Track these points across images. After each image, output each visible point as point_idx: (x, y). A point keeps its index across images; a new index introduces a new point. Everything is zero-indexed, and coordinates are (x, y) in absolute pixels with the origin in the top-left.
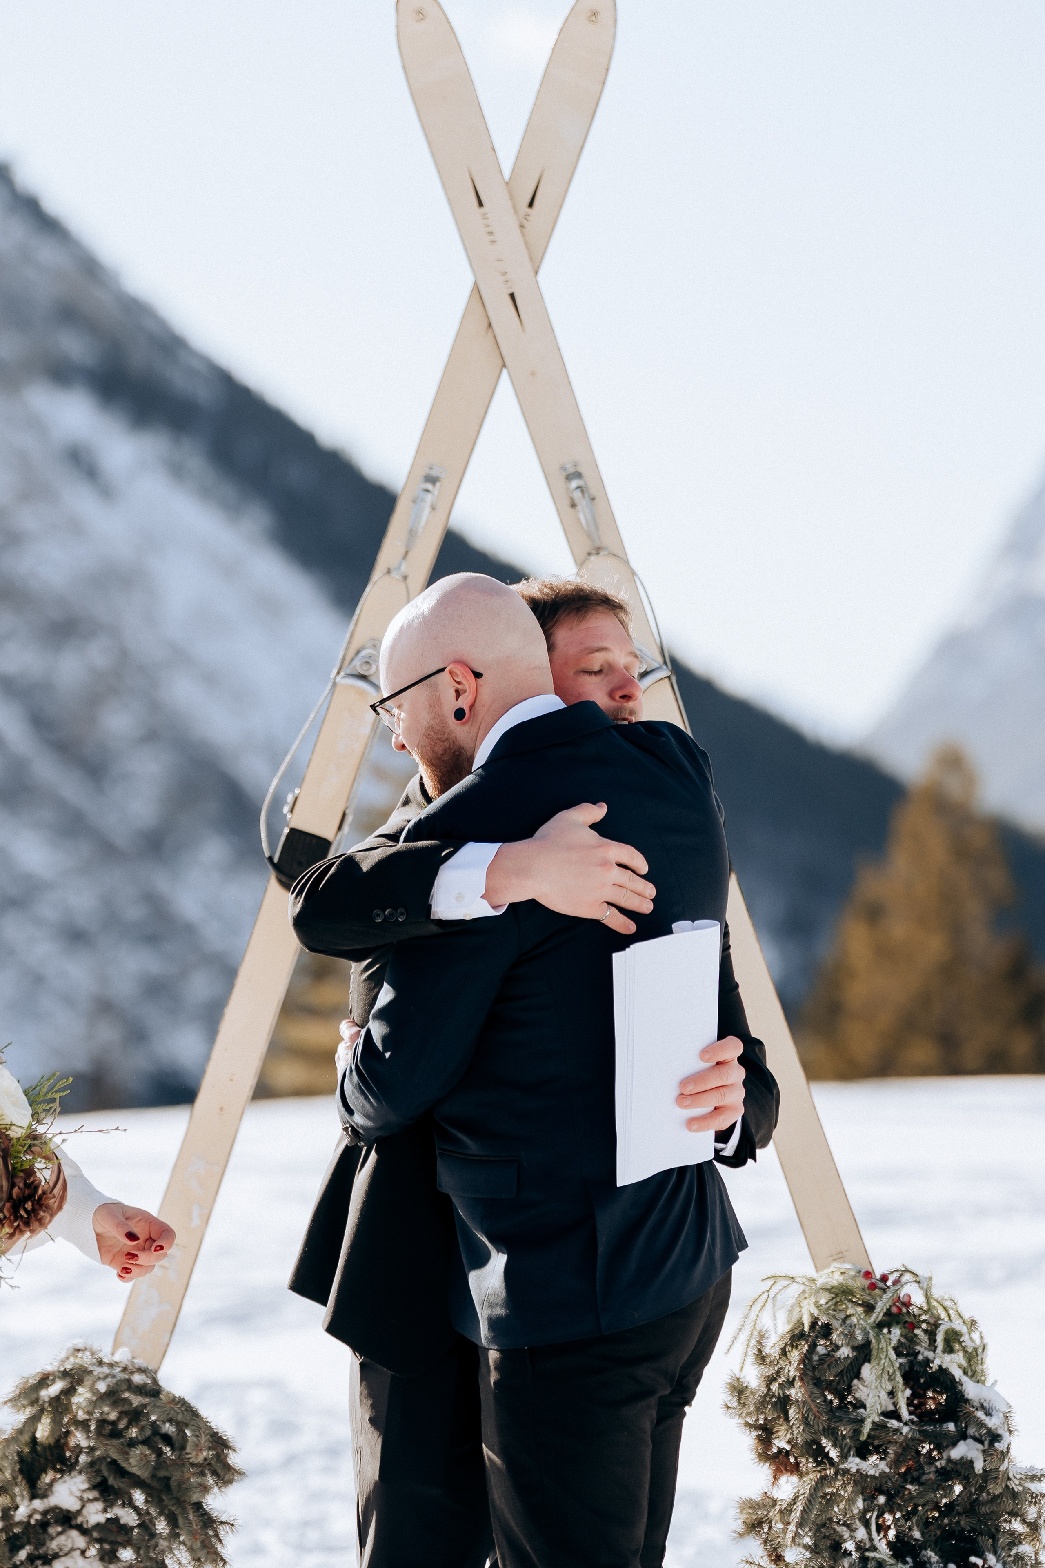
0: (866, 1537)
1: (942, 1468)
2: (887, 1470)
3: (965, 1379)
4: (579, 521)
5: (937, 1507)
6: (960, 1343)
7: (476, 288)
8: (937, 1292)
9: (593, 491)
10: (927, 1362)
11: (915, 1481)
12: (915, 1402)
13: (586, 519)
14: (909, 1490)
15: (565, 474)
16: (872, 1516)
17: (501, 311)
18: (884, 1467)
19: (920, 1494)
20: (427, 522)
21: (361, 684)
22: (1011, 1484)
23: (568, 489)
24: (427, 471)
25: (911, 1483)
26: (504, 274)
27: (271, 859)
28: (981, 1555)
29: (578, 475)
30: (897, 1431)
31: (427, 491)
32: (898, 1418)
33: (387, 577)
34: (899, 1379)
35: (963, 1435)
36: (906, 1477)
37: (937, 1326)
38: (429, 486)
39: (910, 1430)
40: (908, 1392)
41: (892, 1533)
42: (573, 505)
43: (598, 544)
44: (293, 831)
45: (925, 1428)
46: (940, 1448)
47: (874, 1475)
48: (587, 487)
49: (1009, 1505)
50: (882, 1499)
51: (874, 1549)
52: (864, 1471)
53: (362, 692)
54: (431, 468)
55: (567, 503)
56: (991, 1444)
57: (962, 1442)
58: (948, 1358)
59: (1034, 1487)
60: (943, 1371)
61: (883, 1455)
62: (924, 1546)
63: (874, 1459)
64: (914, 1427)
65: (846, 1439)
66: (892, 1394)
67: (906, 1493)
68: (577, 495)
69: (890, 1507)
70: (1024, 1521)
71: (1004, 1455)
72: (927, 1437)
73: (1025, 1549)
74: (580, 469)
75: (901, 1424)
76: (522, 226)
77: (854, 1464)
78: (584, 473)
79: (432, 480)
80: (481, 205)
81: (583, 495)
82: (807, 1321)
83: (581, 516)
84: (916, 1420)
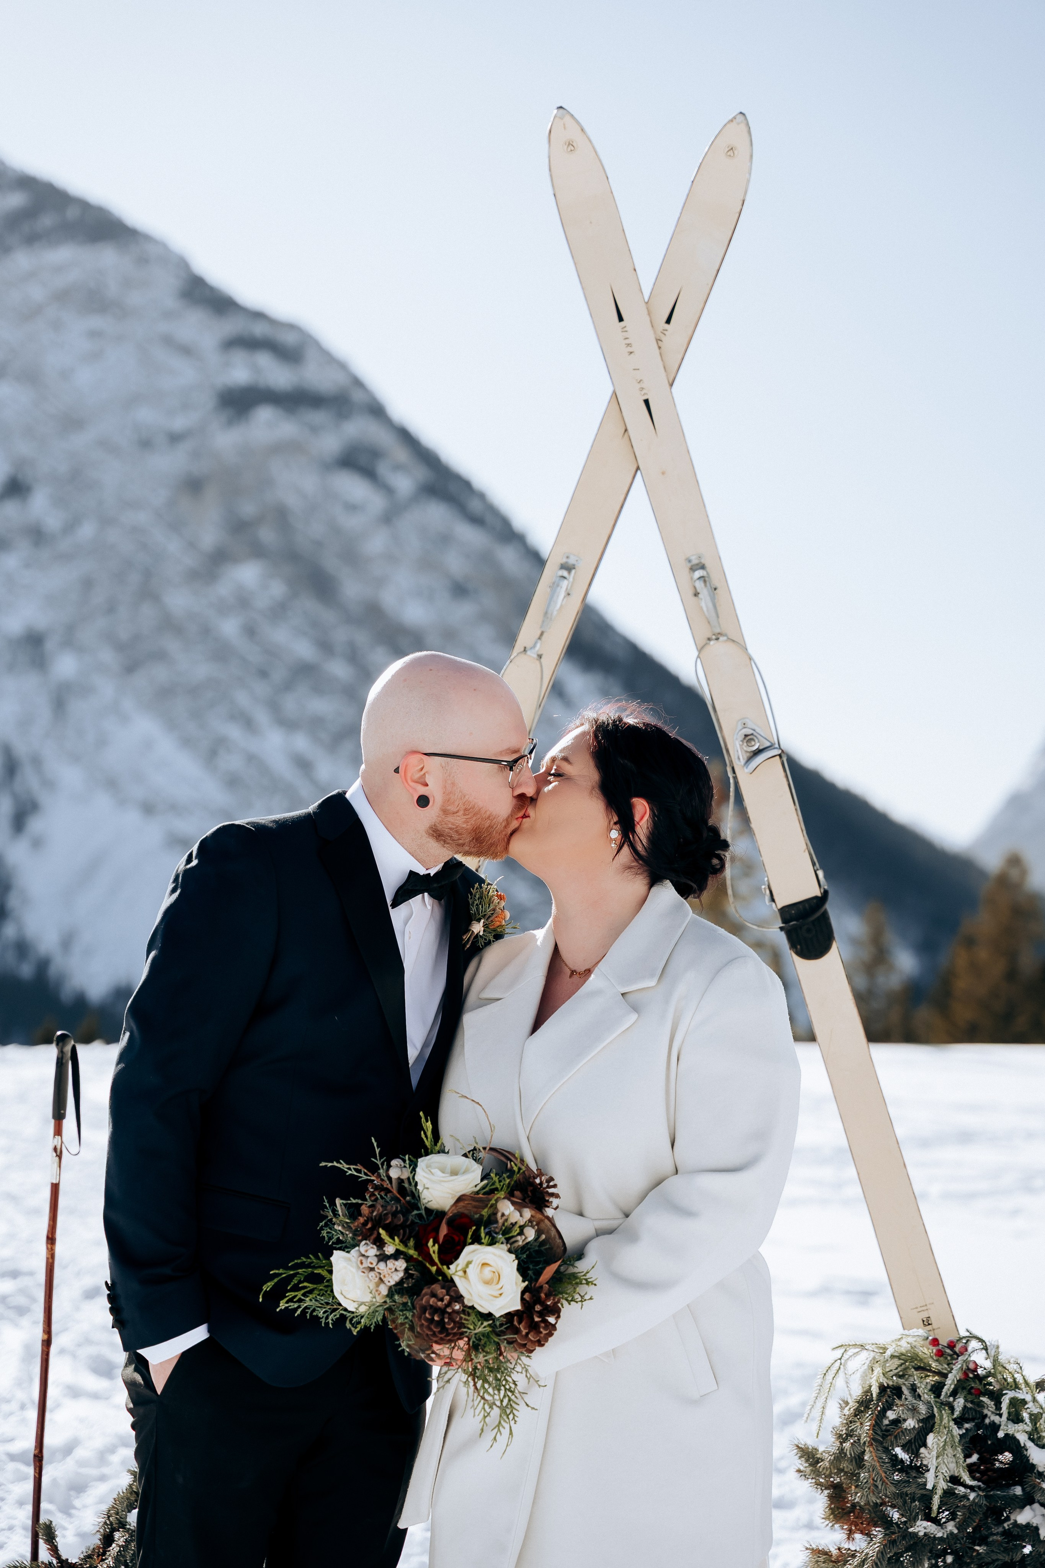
1: (1009, 1529)
2: (956, 1531)
3: (1030, 1445)
4: (701, 608)
6: (1026, 1410)
7: (615, 393)
9: (716, 582)
11: (983, 1541)
12: (982, 1467)
13: (707, 607)
14: (978, 1551)
15: (689, 565)
17: (636, 416)
18: (952, 1527)
19: (987, 1555)
20: (561, 605)
23: (692, 578)
24: (564, 560)
25: (980, 1545)
26: (640, 382)
29: (703, 567)
30: (964, 1496)
31: (563, 578)
33: (522, 656)
35: (1029, 1500)
36: (975, 1538)
37: (1003, 1391)
38: (564, 574)
39: (977, 1496)
42: (696, 594)
43: (718, 630)
45: (992, 1493)
47: (942, 1537)
48: (709, 577)
50: (949, 1558)
52: (933, 1534)
54: (568, 557)
55: (691, 592)
57: (1028, 1507)
60: (1010, 1439)
61: (951, 1517)
64: (981, 1493)
65: (915, 1502)
67: (974, 1554)
68: (699, 585)
74: (703, 561)
75: (969, 1491)
76: (658, 340)
77: (922, 1527)
78: (707, 565)
79: (567, 567)
80: (621, 319)
81: (706, 586)
82: (875, 1391)
83: (703, 604)
84: (982, 1486)
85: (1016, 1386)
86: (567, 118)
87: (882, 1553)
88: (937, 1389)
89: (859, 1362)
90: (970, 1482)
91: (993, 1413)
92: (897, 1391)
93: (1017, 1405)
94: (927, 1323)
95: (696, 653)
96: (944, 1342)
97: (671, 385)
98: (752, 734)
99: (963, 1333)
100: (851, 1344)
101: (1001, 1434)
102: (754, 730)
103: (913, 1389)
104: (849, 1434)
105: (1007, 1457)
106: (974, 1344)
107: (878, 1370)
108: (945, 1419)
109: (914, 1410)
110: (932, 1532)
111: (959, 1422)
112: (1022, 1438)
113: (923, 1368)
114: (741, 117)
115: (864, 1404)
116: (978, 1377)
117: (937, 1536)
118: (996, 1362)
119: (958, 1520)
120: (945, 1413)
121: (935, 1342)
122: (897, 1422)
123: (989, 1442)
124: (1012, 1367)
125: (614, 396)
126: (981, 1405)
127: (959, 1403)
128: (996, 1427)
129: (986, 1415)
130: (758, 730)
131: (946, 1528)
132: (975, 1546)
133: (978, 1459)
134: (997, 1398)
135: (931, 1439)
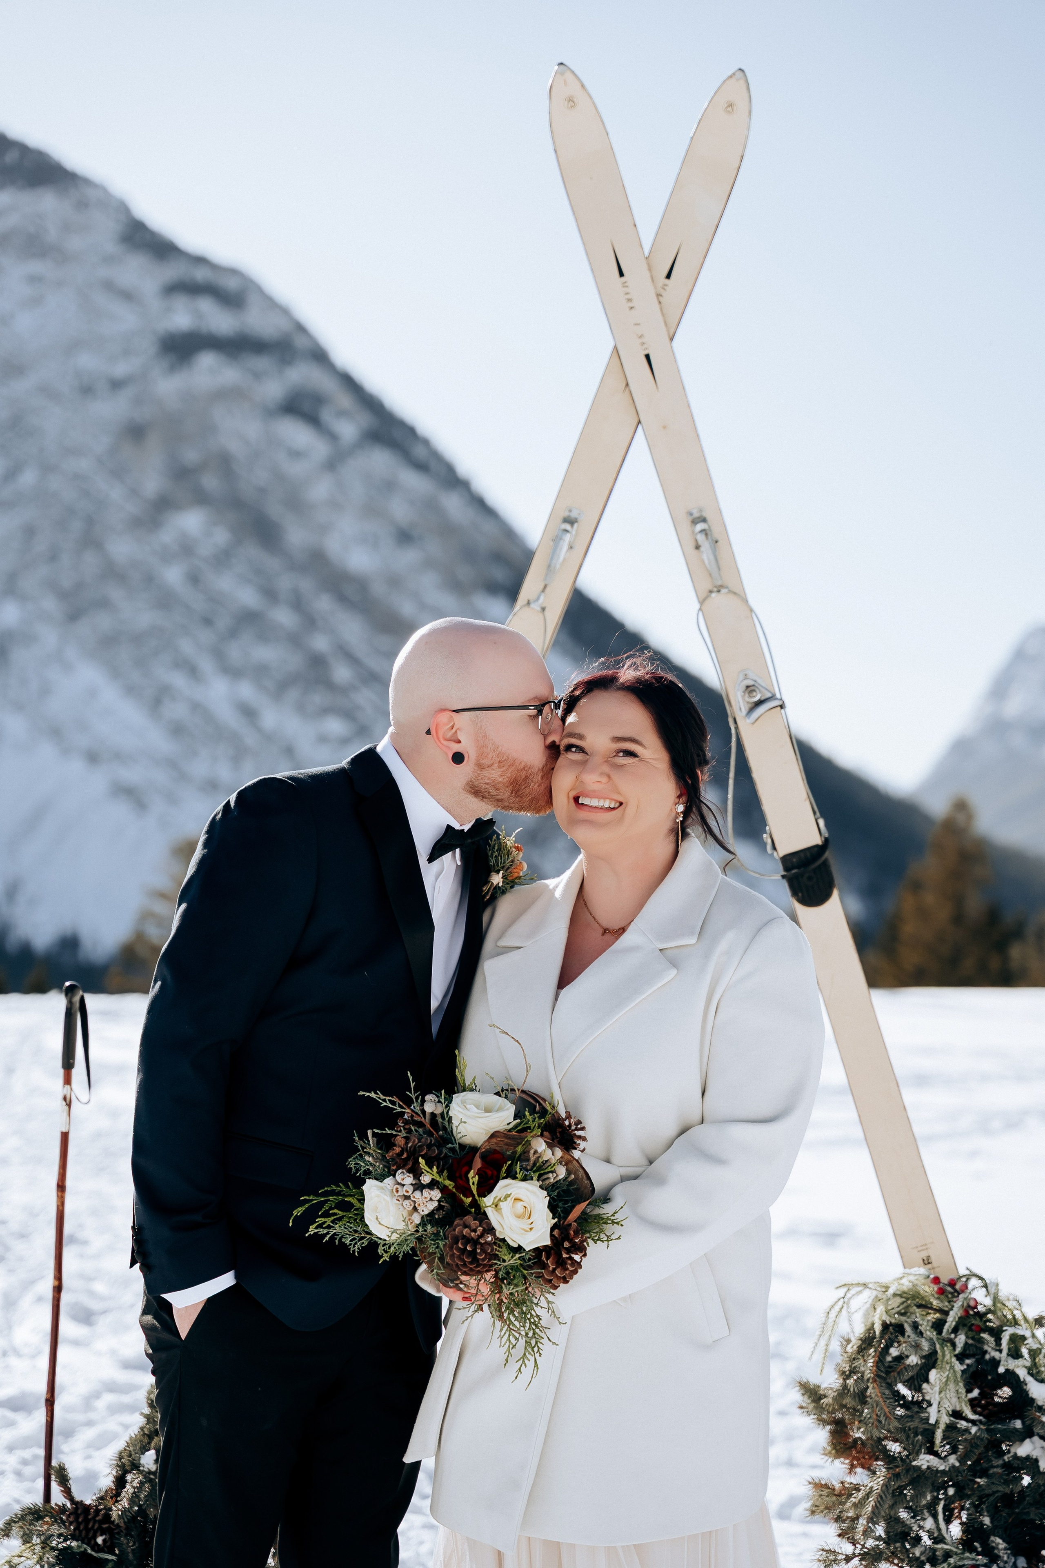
0: (934, 1527)
1: (1009, 1462)
2: (957, 1464)
3: (1029, 1379)
4: (703, 561)
6: (1025, 1346)
7: (616, 348)
9: (716, 533)
10: (994, 1364)
11: (984, 1473)
12: (983, 1402)
13: (708, 559)
14: (978, 1483)
15: (690, 518)
16: (941, 1507)
17: (637, 371)
18: (954, 1460)
20: (564, 559)
23: (693, 532)
24: (567, 514)
25: (981, 1478)
26: (641, 337)
29: (704, 520)
30: (966, 1430)
31: (567, 531)
32: (965, 1418)
33: (526, 609)
35: (1028, 1433)
37: (1003, 1327)
38: (567, 526)
39: (979, 1430)
42: (698, 547)
43: (719, 583)
45: (992, 1427)
47: (944, 1470)
48: (710, 530)
52: (935, 1467)
54: (570, 511)
55: (693, 544)
57: (1028, 1440)
64: (982, 1427)
65: (917, 1436)
67: (976, 1486)
68: (701, 538)
74: (705, 514)
75: (970, 1425)
76: (659, 295)
77: (924, 1461)
78: (708, 518)
79: (572, 521)
80: (621, 274)
81: (707, 538)
82: (878, 1328)
83: (705, 557)
84: (984, 1420)
85: (1015, 1323)
86: (568, 75)
87: (886, 1486)
88: (938, 1326)
89: (861, 1301)
90: (972, 1416)
91: (993, 1349)
92: (899, 1329)
93: (1017, 1341)
94: (927, 1262)
95: (697, 606)
96: (945, 1280)
97: (672, 339)
98: (754, 685)
99: (963, 1271)
100: (854, 1283)
101: (1001, 1370)
102: (755, 681)
103: (915, 1326)
104: (853, 1371)
105: (1006, 1392)
106: (973, 1282)
107: (881, 1309)
108: (947, 1355)
109: (917, 1347)
110: (935, 1465)
111: (961, 1358)
112: (1022, 1373)
113: (925, 1306)
114: (740, 74)
115: (867, 1342)
116: (979, 1315)
117: (939, 1469)
118: (996, 1299)
119: (959, 1453)
120: (947, 1349)
121: (936, 1280)
122: (900, 1359)
123: (990, 1378)
124: (1011, 1304)
125: (615, 351)
126: (981, 1341)
127: (961, 1340)
128: (996, 1363)
129: (986, 1352)
130: (759, 681)
131: (948, 1461)
132: (976, 1478)
133: (979, 1394)
134: (997, 1334)
135: (933, 1375)
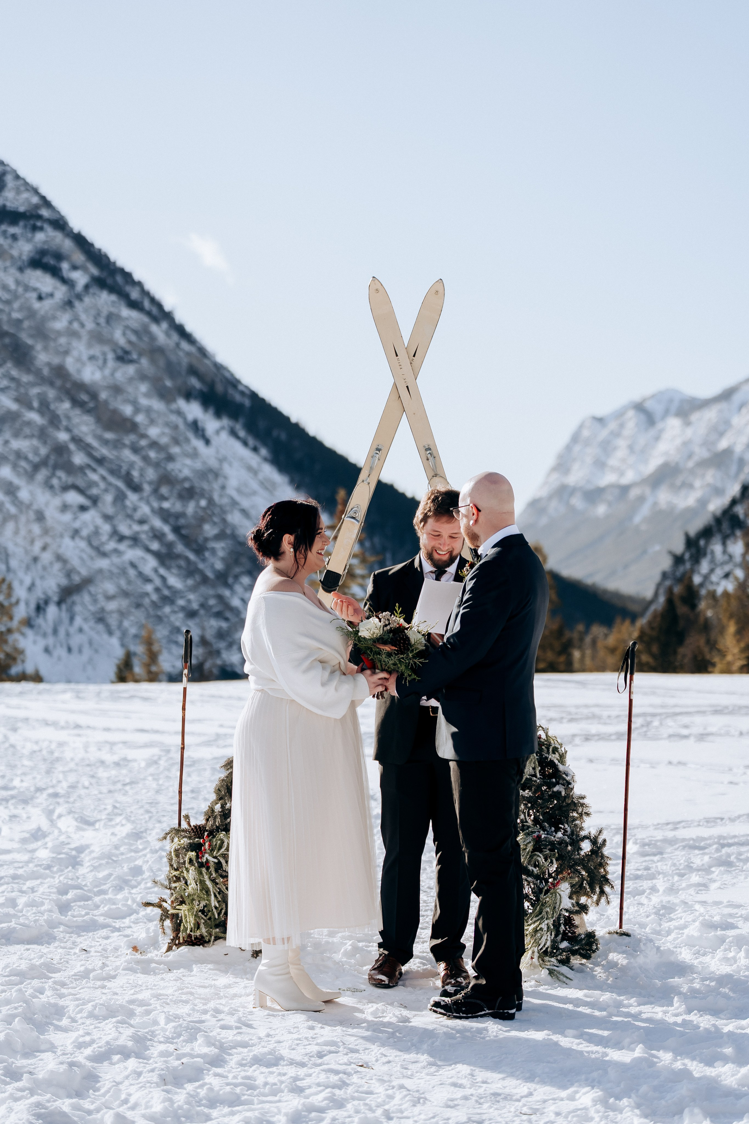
2: (532, 795)
3: (559, 764)
4: (429, 465)
5: (548, 808)
6: (558, 752)
7: (395, 384)
8: (550, 734)
9: (435, 454)
10: (547, 758)
12: (542, 771)
13: (432, 465)
15: (424, 449)
16: (526, 811)
17: (404, 392)
18: (530, 793)
19: (543, 803)
20: (377, 464)
21: (353, 520)
22: (574, 800)
23: (426, 454)
24: (377, 446)
25: (539, 800)
26: (405, 379)
27: (320, 580)
28: (563, 824)
29: (430, 449)
30: (535, 781)
31: (377, 453)
32: (536, 777)
33: (362, 482)
34: (537, 763)
35: (557, 783)
36: (538, 798)
37: (550, 745)
39: (540, 781)
40: (539, 768)
41: (532, 817)
42: (428, 459)
43: (436, 473)
44: (328, 571)
45: (544, 781)
46: (549, 788)
48: (432, 453)
49: (573, 807)
50: (529, 805)
51: (527, 822)
53: (353, 523)
55: (426, 459)
56: (568, 786)
57: (557, 785)
58: (553, 755)
59: (581, 801)
60: (552, 762)
61: (530, 790)
62: (543, 821)
63: (527, 791)
66: (534, 769)
67: (538, 803)
68: (429, 456)
69: (532, 808)
70: (577, 813)
71: (572, 789)
72: (545, 784)
73: (578, 822)
74: (430, 447)
75: (537, 779)
76: (411, 363)
78: (432, 448)
79: (379, 450)
80: (397, 356)
81: (431, 456)
83: (430, 463)
84: (542, 777)
86: (376, 281)
95: (427, 481)
97: (415, 380)
101: (549, 761)
112: (556, 762)
114: (440, 280)
118: (547, 735)
123: (544, 763)
124: (553, 737)
129: (544, 754)
133: (541, 769)
134: (548, 747)
